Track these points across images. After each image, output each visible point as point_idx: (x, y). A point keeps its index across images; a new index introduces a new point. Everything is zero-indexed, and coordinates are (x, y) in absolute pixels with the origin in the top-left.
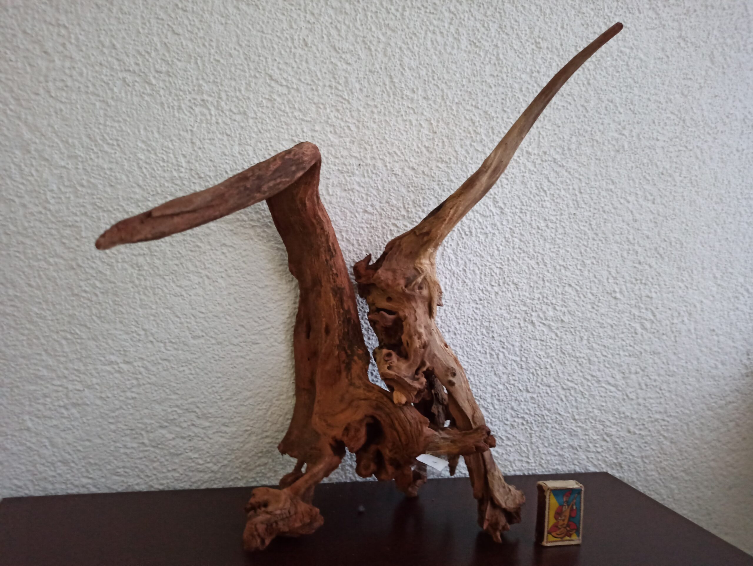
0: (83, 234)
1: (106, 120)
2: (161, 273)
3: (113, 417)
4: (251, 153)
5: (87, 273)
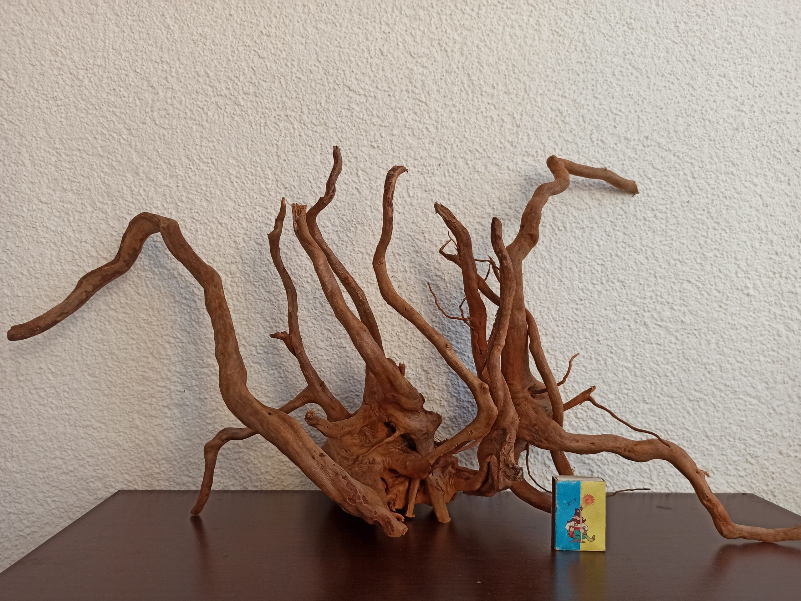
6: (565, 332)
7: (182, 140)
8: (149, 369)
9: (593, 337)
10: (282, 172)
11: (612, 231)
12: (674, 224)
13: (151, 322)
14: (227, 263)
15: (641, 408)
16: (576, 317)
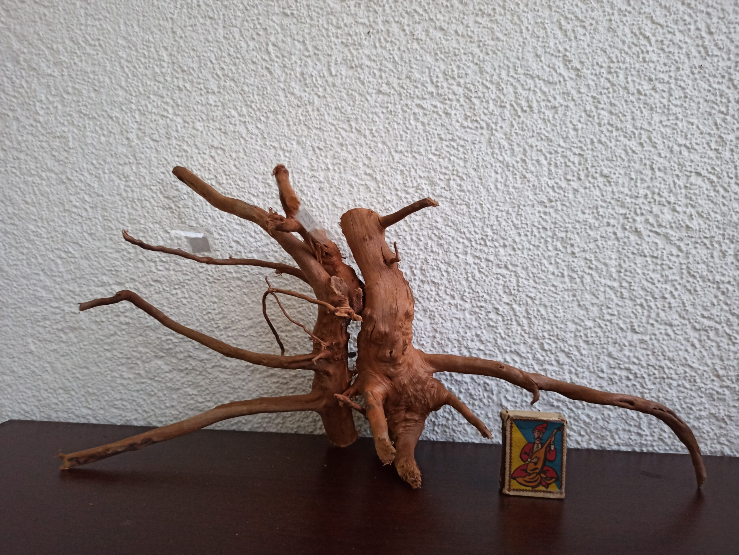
0: (71, 145)
1: (87, 19)
2: (148, 183)
3: (108, 344)
4: (237, 36)
5: (76, 186)
6: (530, 242)
7: (65, 19)
8: (42, 288)
9: (566, 248)
10: (178, 52)
11: (594, 109)
12: (680, 97)
13: (41, 234)
14: (120, 164)
15: (629, 338)
16: (544, 224)
